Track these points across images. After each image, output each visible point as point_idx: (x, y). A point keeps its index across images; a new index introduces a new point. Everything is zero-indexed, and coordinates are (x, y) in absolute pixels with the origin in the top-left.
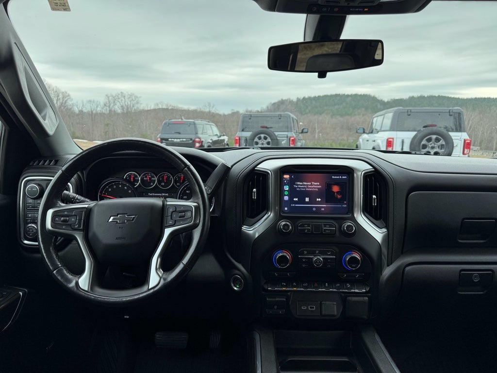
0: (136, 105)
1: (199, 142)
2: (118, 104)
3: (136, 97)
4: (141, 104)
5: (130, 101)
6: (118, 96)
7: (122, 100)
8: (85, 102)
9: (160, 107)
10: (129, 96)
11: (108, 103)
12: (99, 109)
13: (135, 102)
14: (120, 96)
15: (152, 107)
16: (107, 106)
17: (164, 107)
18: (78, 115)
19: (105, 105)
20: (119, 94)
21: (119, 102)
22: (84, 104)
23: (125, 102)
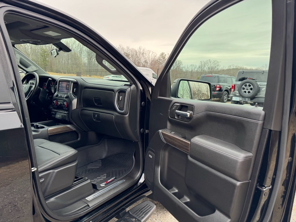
0: (217, 67)
1: (219, 87)
2: (207, 66)
3: (218, 62)
4: (220, 66)
5: (214, 65)
6: (207, 62)
7: (209, 64)
8: (189, 66)
9: (232, 68)
10: (213, 62)
11: (201, 66)
12: (196, 69)
13: (217, 65)
14: (208, 62)
15: (227, 68)
16: (200, 68)
17: (234, 68)
18: (184, 73)
19: (199, 67)
20: (208, 61)
21: (208, 66)
22: (188, 67)
23: (211, 65)
